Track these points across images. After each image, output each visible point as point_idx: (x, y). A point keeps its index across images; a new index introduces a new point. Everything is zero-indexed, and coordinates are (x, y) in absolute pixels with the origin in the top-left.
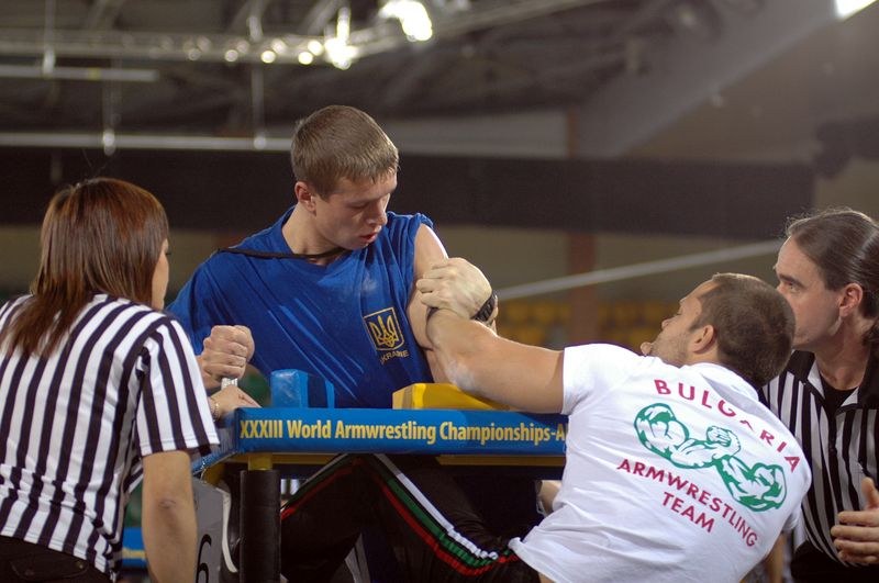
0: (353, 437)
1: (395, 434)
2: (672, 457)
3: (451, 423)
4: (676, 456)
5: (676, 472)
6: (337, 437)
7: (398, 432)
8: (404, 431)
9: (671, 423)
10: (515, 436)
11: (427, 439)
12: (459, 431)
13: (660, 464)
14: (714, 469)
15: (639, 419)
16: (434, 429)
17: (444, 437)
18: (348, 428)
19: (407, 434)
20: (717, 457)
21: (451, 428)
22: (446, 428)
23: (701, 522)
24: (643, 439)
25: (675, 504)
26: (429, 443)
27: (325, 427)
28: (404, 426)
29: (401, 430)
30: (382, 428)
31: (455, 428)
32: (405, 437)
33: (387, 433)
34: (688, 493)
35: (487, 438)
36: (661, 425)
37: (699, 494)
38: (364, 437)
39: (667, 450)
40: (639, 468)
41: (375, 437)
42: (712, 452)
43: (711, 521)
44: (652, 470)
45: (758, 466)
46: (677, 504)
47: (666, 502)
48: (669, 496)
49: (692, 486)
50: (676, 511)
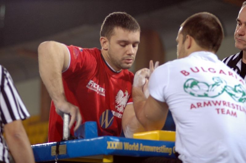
23: (233, 115)
37: (227, 104)
44: (205, 103)
45: (236, 86)
46: (223, 111)
47: (218, 112)
48: (218, 110)
49: (223, 102)
50: (224, 114)
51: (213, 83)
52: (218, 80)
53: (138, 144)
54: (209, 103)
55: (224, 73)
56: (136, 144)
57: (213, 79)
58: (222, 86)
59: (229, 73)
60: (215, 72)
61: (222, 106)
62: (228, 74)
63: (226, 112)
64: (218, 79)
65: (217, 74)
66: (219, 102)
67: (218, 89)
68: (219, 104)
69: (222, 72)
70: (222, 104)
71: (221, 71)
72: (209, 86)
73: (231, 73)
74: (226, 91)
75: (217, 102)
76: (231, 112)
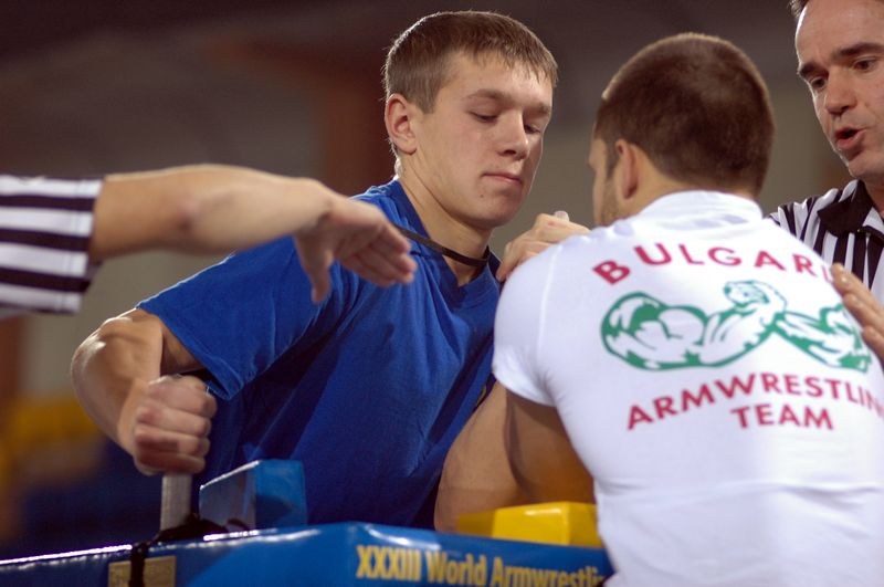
20: (766, 321)
23: (812, 421)
24: (637, 362)
25: (760, 416)
34: (766, 389)
36: (650, 328)
37: (782, 383)
40: (664, 407)
42: (754, 318)
44: (686, 395)
45: (824, 312)
46: (761, 413)
47: (744, 423)
48: (741, 412)
49: (764, 376)
50: (771, 423)
51: (727, 305)
52: (746, 295)
53: (483, 559)
54: (705, 390)
55: (774, 262)
56: (476, 561)
57: (727, 290)
58: (765, 313)
59: (797, 258)
60: (737, 262)
61: (759, 395)
62: (790, 264)
63: (776, 416)
64: (747, 288)
65: (747, 270)
66: (744, 380)
67: (746, 329)
68: (747, 390)
69: (766, 260)
70: (758, 384)
71: (762, 259)
72: (704, 319)
73: (803, 261)
74: (782, 333)
75: (736, 381)
76: (800, 415)
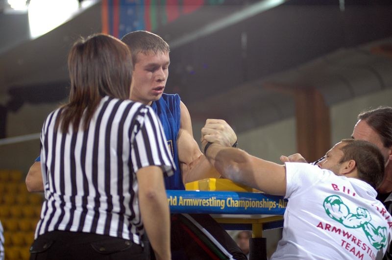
0: (187, 205)
1: (206, 204)
2: (344, 222)
3: (231, 198)
4: (345, 222)
5: (346, 230)
6: (179, 205)
7: (208, 203)
8: (210, 202)
9: (341, 205)
10: (260, 205)
11: (221, 207)
12: (235, 202)
13: (338, 226)
14: (361, 229)
15: (326, 203)
16: (224, 201)
17: (228, 206)
18: (185, 200)
19: (212, 204)
20: (362, 223)
21: (232, 201)
22: (230, 201)
23: (358, 256)
24: (328, 213)
25: (347, 246)
26: (222, 208)
27: (174, 200)
28: (210, 200)
29: (209, 202)
30: (201, 200)
31: (233, 201)
32: (211, 205)
33: (203, 203)
34: (352, 241)
35: (248, 206)
36: (336, 206)
37: (357, 241)
38: (192, 205)
39: (341, 219)
40: (328, 227)
41: (197, 205)
42: (360, 220)
43: (363, 255)
44: (334, 228)
45: (379, 227)
49: (354, 237)
50: (348, 249)
54: (339, 230)
58: (363, 220)
66: (349, 234)
68: (348, 237)
70: (351, 238)
